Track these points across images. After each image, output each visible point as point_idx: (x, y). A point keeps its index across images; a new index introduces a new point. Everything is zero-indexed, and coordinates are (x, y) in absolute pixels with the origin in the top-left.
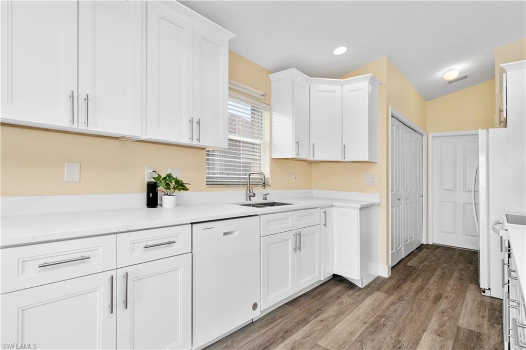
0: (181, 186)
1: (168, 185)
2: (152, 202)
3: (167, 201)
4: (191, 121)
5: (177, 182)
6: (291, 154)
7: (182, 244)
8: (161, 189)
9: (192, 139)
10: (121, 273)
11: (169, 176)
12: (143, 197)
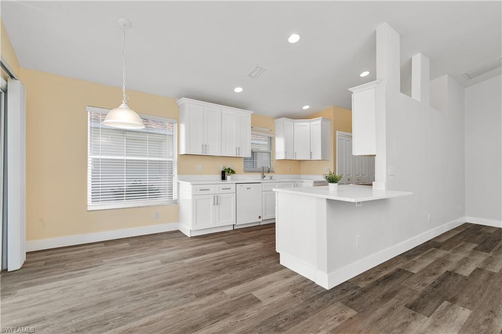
0: (233, 172)
1: (229, 172)
2: (224, 178)
3: (228, 177)
4: (236, 148)
5: (232, 170)
6: (283, 158)
7: (233, 190)
8: (226, 173)
9: (237, 155)
10: (216, 195)
11: (229, 168)
12: (220, 176)
